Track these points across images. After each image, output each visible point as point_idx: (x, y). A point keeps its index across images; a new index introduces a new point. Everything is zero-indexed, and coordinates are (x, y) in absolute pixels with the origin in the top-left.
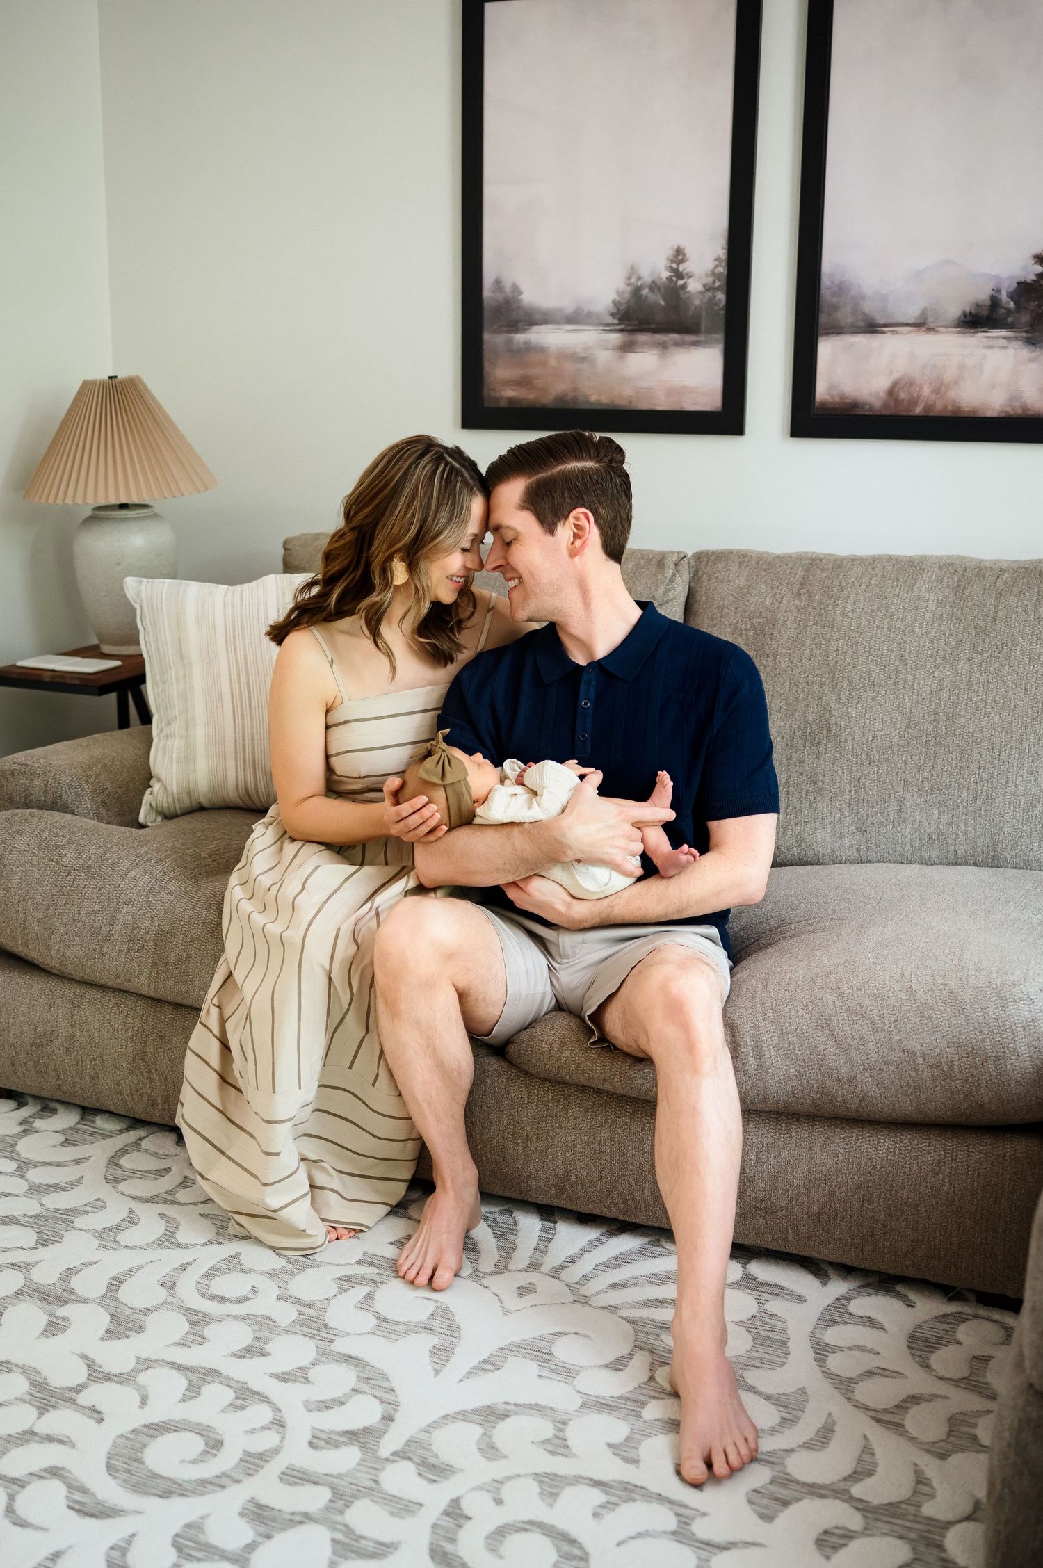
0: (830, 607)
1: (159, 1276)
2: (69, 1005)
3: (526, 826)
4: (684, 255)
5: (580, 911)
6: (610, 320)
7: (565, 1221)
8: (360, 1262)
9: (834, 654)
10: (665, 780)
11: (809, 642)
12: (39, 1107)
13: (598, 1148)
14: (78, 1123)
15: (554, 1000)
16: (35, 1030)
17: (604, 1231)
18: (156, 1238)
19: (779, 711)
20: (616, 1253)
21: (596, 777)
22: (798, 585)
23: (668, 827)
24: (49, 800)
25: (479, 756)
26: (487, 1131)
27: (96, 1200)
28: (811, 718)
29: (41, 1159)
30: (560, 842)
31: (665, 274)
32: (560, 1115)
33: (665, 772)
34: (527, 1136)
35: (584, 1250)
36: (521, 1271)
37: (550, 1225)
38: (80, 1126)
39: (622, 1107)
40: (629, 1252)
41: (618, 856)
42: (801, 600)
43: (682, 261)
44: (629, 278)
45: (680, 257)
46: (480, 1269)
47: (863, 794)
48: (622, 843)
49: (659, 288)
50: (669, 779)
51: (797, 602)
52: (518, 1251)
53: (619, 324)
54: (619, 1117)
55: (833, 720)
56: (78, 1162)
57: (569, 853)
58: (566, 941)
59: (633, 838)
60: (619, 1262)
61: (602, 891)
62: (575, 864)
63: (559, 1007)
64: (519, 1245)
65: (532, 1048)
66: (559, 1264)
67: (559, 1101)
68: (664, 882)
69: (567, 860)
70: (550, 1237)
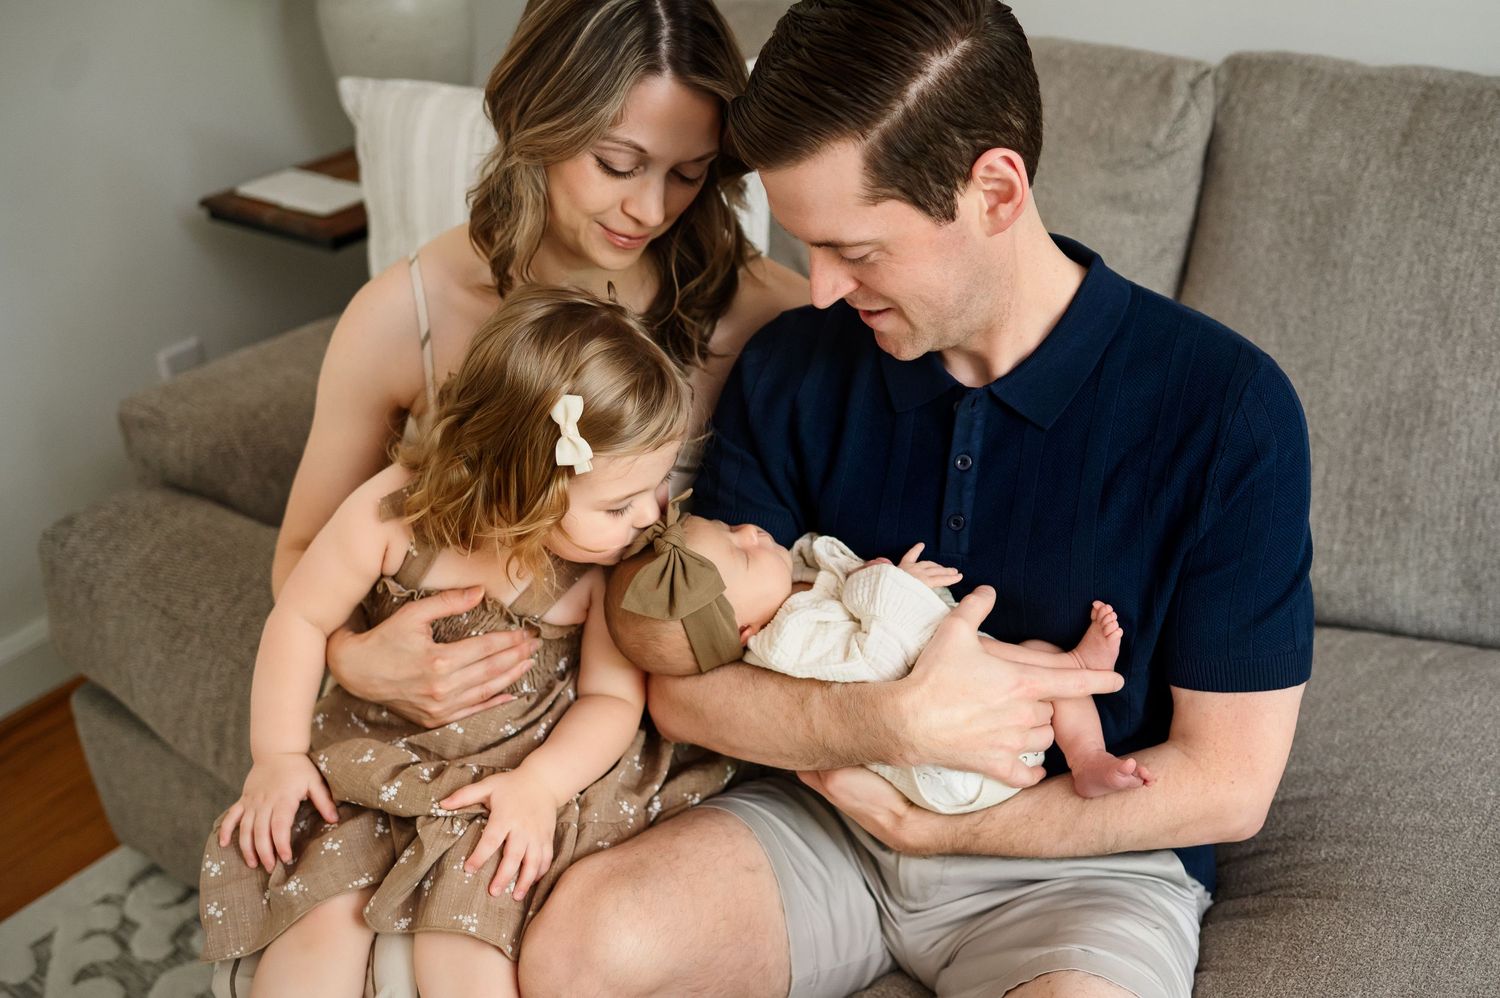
0: (1451, 188)
3: (836, 689)
9: (1452, 277)
10: (1109, 621)
11: (1407, 248)
19: (1346, 366)
22: (1397, 138)
23: (1105, 705)
28: (1400, 387)
30: (891, 734)
33: (1107, 605)
42: (1400, 167)
47: (1479, 527)
50: (1116, 624)
51: (1394, 171)
55: (1439, 396)
59: (1038, 725)
63: (895, 968)
69: (906, 764)
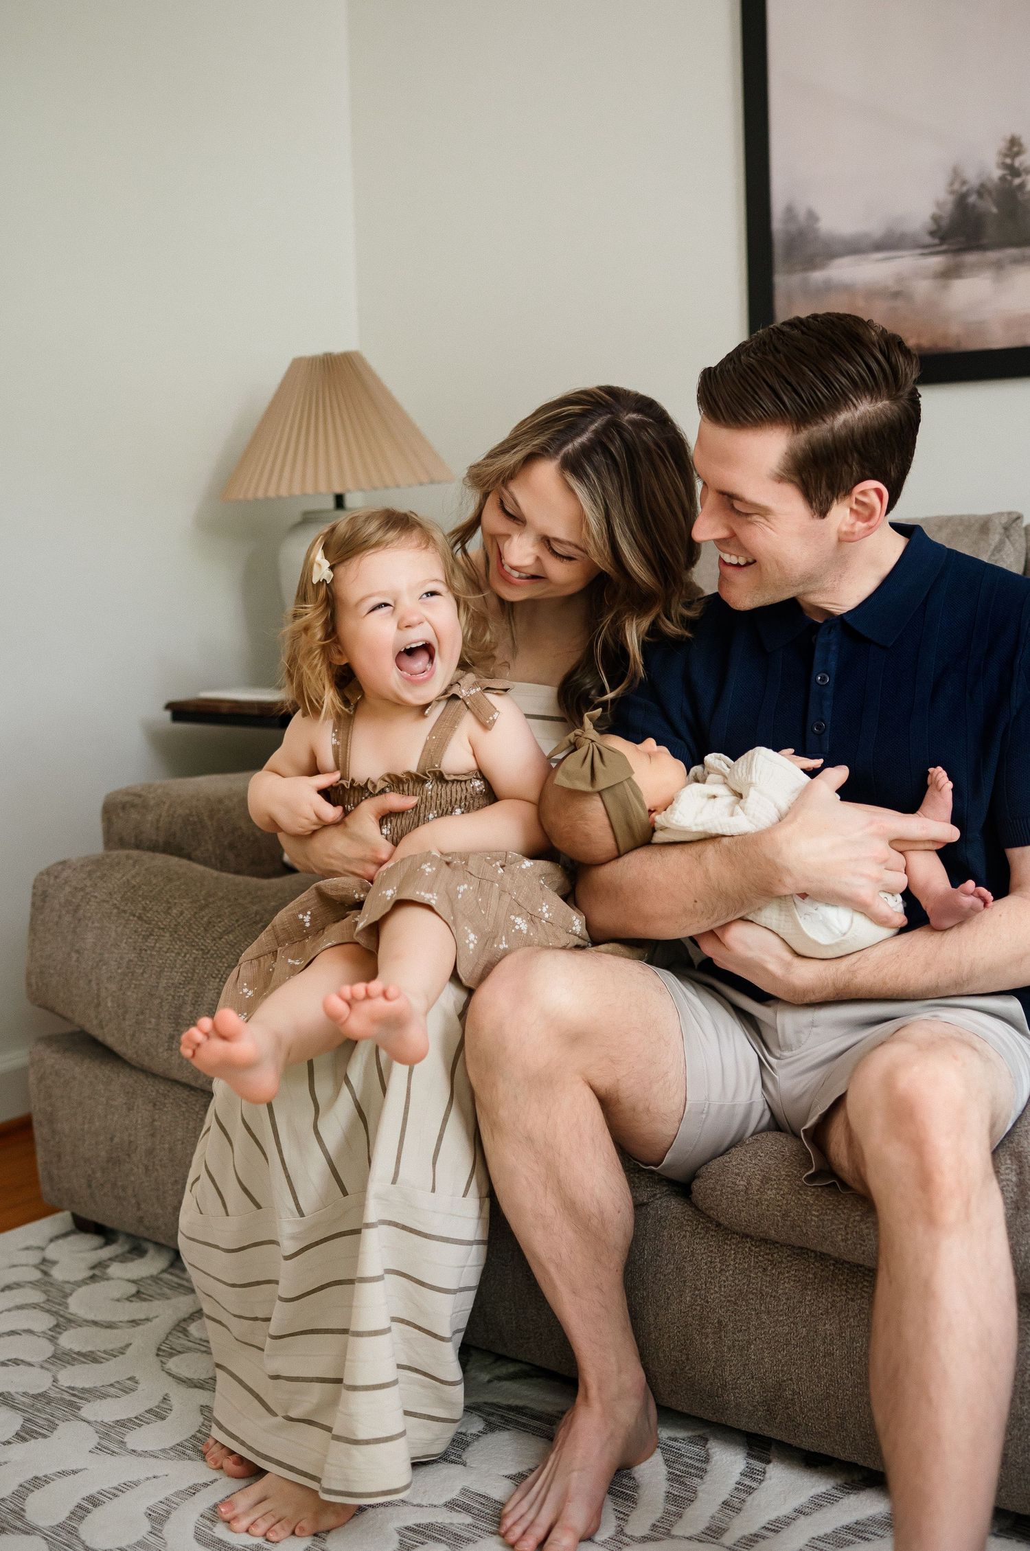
1: (151, 1502)
2: (150, 1107)
3: (726, 840)
4: (1020, 145)
5: (805, 975)
6: (928, 240)
7: (782, 1461)
8: (452, 1505)
10: (941, 780)
12: (127, 1247)
13: (822, 1348)
14: (163, 1271)
15: (767, 1116)
16: (112, 1139)
17: (840, 1482)
18: (178, 1442)
20: (848, 1519)
21: (839, 775)
23: (947, 853)
24: (161, 841)
25: (650, 743)
26: (663, 1312)
27: (129, 1379)
29: (91, 1317)
30: (771, 863)
31: (997, 173)
32: (767, 1293)
33: (940, 768)
34: (720, 1322)
35: (800, 1512)
36: (690, 1538)
37: (758, 1465)
38: (166, 1276)
39: (856, 1284)
40: (873, 1520)
41: (865, 891)
43: (1018, 154)
44: (952, 184)
45: (1015, 149)
46: (628, 1531)
48: (873, 870)
49: (990, 193)
50: (947, 779)
52: (697, 1504)
53: (941, 244)
54: (853, 1300)
56: (135, 1323)
57: (788, 880)
58: (786, 1022)
59: (890, 864)
60: (850, 1537)
61: (837, 944)
62: (798, 900)
63: (777, 1124)
64: (700, 1494)
65: (723, 1185)
66: (753, 1532)
67: (765, 1270)
68: (937, 936)
69: (786, 892)
70: (754, 1485)
